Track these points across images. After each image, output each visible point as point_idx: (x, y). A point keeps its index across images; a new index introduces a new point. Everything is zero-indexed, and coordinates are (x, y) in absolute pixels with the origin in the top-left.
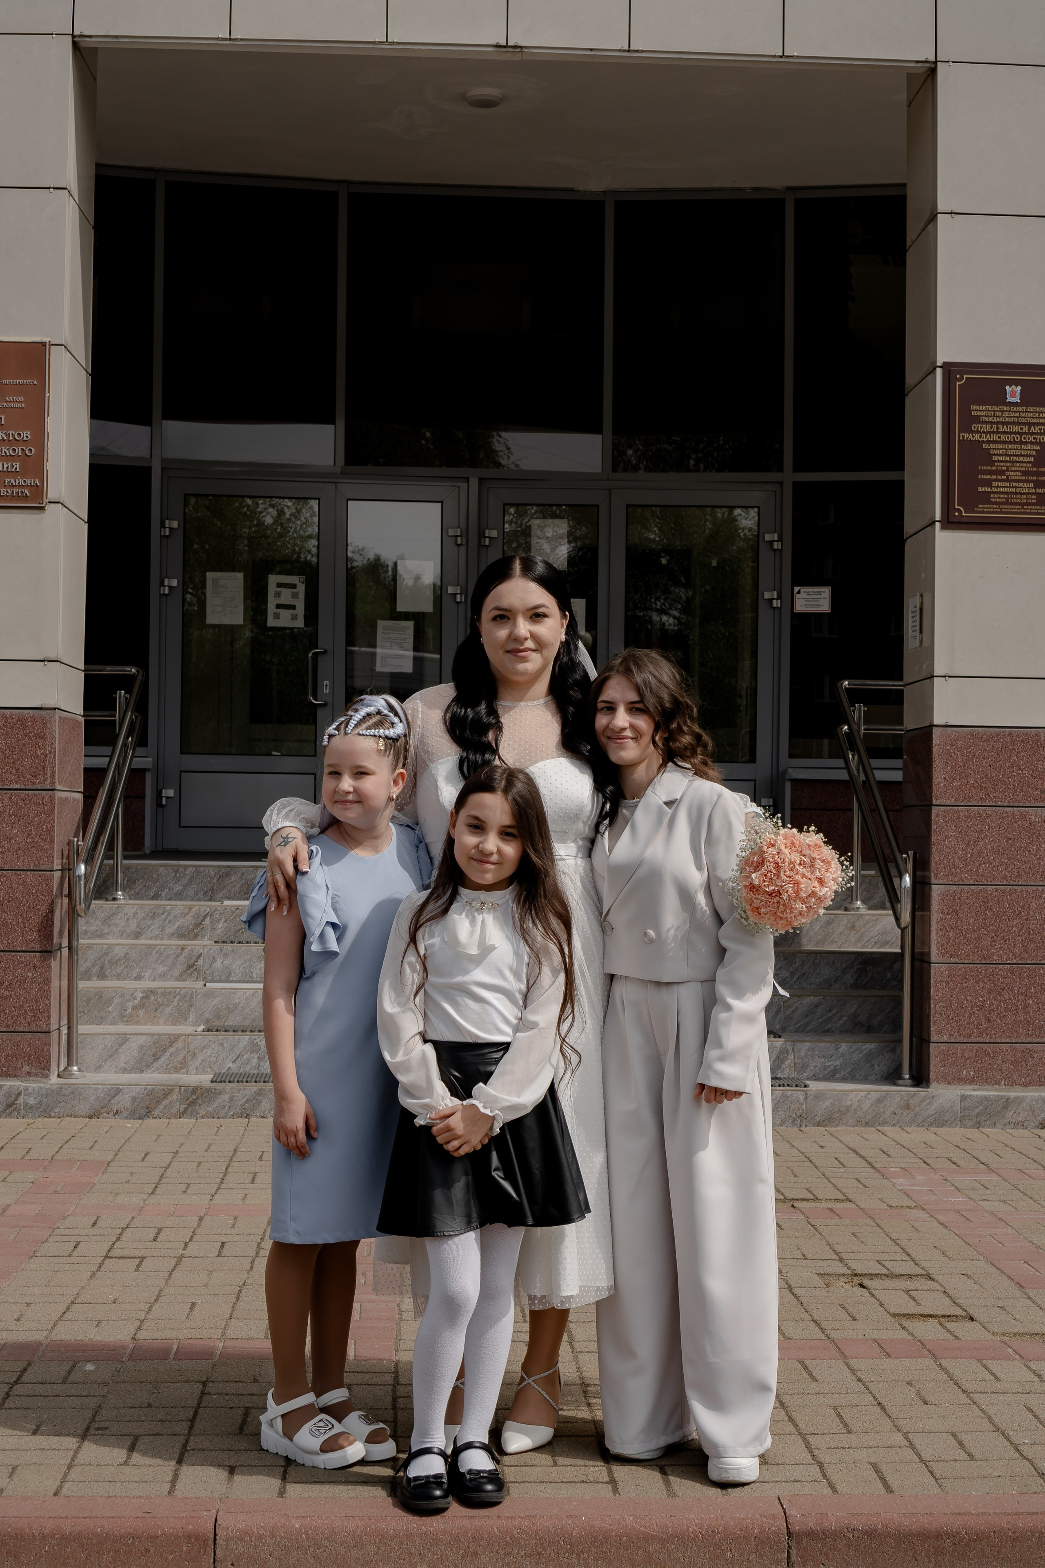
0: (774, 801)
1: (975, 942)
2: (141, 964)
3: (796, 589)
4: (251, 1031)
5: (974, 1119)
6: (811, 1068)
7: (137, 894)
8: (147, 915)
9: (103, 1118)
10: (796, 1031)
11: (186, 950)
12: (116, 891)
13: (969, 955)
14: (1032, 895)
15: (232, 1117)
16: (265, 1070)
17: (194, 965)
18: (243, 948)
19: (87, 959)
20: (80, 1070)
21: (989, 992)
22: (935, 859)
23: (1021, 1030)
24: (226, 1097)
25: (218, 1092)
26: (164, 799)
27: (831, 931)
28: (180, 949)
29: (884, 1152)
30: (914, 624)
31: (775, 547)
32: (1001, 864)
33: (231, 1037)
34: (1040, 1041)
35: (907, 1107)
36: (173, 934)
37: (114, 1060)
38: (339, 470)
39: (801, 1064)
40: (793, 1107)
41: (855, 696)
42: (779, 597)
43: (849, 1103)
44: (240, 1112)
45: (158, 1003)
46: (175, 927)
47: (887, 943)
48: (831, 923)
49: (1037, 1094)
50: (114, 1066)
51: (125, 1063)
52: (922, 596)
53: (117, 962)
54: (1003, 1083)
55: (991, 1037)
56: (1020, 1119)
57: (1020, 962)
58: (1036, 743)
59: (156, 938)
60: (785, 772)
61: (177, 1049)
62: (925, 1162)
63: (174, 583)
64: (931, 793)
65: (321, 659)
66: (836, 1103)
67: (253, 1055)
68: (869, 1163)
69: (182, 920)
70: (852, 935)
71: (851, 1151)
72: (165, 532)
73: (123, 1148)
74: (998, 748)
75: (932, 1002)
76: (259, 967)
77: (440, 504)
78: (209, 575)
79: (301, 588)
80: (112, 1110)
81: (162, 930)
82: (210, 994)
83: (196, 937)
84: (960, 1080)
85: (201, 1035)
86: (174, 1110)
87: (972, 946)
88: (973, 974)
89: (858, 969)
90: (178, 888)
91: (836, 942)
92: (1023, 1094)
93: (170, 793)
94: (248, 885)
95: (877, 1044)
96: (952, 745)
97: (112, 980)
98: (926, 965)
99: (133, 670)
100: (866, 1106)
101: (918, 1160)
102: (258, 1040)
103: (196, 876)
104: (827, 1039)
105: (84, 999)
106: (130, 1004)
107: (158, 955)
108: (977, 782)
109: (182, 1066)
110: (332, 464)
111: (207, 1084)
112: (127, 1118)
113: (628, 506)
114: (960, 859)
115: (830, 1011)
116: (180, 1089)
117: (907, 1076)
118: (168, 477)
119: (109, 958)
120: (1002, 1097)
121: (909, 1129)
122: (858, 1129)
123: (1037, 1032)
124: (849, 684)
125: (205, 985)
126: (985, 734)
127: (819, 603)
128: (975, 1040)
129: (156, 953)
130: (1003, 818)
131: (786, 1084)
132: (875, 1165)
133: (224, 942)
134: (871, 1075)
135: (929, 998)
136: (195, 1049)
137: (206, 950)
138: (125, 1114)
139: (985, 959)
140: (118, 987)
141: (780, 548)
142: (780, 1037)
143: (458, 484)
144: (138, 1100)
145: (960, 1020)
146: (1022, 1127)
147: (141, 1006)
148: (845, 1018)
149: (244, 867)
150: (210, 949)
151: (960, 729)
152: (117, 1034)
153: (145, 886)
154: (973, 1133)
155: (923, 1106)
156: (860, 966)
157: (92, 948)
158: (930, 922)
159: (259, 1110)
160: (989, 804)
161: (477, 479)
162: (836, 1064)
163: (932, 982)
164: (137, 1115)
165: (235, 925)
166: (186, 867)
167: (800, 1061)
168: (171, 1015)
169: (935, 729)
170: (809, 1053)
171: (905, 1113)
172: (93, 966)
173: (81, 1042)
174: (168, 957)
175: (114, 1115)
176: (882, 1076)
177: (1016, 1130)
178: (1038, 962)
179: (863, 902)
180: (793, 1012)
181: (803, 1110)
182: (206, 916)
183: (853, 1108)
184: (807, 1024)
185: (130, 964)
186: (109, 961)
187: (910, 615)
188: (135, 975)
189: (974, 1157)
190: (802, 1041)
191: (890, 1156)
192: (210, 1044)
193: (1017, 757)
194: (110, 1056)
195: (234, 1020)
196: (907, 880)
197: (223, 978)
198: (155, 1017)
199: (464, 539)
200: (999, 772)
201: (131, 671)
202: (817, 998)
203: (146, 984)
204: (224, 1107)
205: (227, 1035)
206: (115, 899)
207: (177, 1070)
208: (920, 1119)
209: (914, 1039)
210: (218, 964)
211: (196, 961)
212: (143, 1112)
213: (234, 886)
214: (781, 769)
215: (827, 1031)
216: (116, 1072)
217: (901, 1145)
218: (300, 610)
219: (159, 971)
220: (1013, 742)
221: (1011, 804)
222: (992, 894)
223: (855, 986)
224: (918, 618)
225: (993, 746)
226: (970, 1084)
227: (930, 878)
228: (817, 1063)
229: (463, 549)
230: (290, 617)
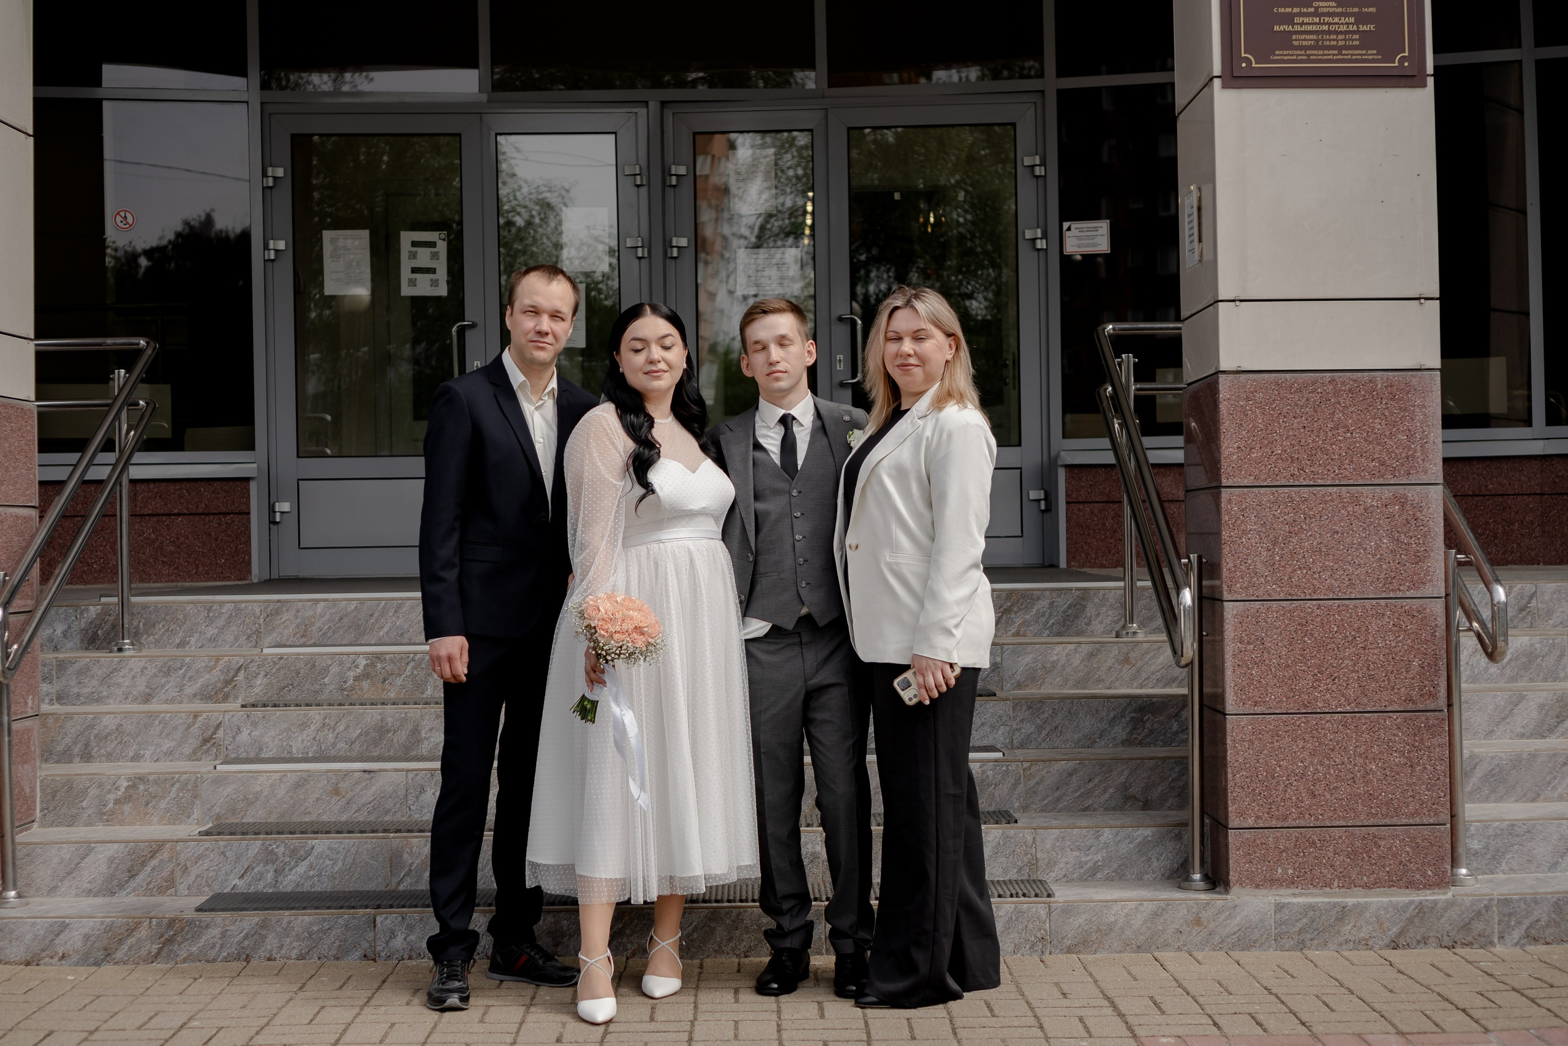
0: (1046, 494)
1: (1290, 682)
2: (139, 739)
3: (1066, 225)
4: (267, 834)
5: (1296, 937)
6: (1061, 865)
7: (158, 641)
8: (160, 671)
9: (45, 964)
10: (1043, 811)
11: (200, 719)
12: (123, 639)
13: (1281, 701)
14: (1371, 613)
15: (226, 960)
16: (285, 887)
17: (211, 738)
18: (278, 713)
19: (66, 734)
20: (19, 896)
21: (1312, 755)
22: (1228, 564)
23: (1360, 808)
24: (216, 932)
25: (202, 924)
26: (278, 515)
27: (1096, 666)
28: (191, 717)
29: (1155, 1003)
30: (1191, 232)
31: (1037, 173)
32: (1324, 569)
33: (236, 844)
34: (1389, 823)
35: (1198, 922)
36: (195, 695)
37: (74, 878)
38: (484, 97)
39: (1046, 861)
40: (1031, 926)
41: (1121, 343)
42: (1045, 236)
43: (1112, 919)
44: (236, 952)
45: (150, 794)
46: (198, 685)
47: (1174, 680)
48: (1096, 655)
49: (1385, 900)
50: (74, 887)
51: (89, 882)
52: (1200, 189)
53: (106, 737)
54: (1336, 884)
55: (1317, 819)
56: (1362, 935)
57: (1356, 710)
58: (1371, 393)
59: (172, 701)
60: (1058, 456)
61: (162, 861)
62: (1215, 1024)
63: (281, 245)
64: (1219, 469)
65: (469, 335)
66: (1095, 918)
67: (268, 867)
68: (1130, 1029)
69: (207, 676)
70: (1125, 670)
71: (1106, 1003)
72: (267, 183)
73: (21, 1025)
74: (1315, 402)
75: (1229, 770)
76: (300, 738)
77: (613, 136)
78: (327, 235)
79: (442, 247)
80: (56, 953)
81: (181, 690)
82: (220, 781)
83: (226, 698)
84: (1273, 882)
85: (194, 840)
86: (143, 952)
87: (1286, 689)
88: (1288, 728)
89: (1132, 718)
90: (211, 632)
91: (1103, 680)
92: (1366, 900)
93: (285, 506)
94: (306, 625)
95: (1154, 829)
96: (1248, 399)
97: (100, 762)
98: (1219, 717)
99: (142, 342)
100: (1138, 922)
101: (1206, 1020)
102: (274, 846)
103: (236, 616)
104: (1084, 822)
105: (48, 791)
106: (111, 797)
107: (162, 726)
108: (1285, 451)
109: (169, 885)
110: (477, 91)
111: (191, 914)
112: (77, 964)
113: (849, 129)
114: (1264, 563)
115: (1090, 780)
116: (150, 922)
117: (1197, 876)
118: (270, 114)
119: (96, 732)
120: (1335, 905)
121: (1200, 956)
122: (1126, 956)
123: (1384, 811)
124: (1114, 329)
125: (215, 768)
126: (1295, 382)
127: (1095, 241)
128: (1294, 824)
129: (160, 723)
130: (1326, 502)
131: (1020, 893)
132: (1140, 1032)
133: (253, 706)
134: (1147, 873)
135: (1225, 765)
136: (186, 860)
137: (227, 717)
138: (74, 960)
139: (1306, 707)
140: (94, 774)
141: (1043, 174)
142: (1016, 822)
143: (636, 110)
144: (92, 938)
145: (1271, 795)
146: (1364, 947)
147: (127, 798)
148: (1111, 790)
149: (300, 601)
150: (233, 716)
151: (1259, 375)
152: (77, 842)
153: (168, 630)
154: (1292, 959)
155: (1221, 920)
156: (1134, 715)
157: (72, 719)
158: (1223, 655)
159: (263, 949)
160: (1304, 483)
161: (659, 103)
162: (1096, 859)
163: (1228, 742)
164: (92, 959)
165: (279, 681)
166: (222, 604)
167: (1044, 856)
168: (168, 810)
169: (1222, 378)
170: (1058, 844)
171: (1194, 932)
172: (75, 743)
173: (28, 855)
174: (175, 728)
175: (60, 960)
176: (1163, 875)
177: (1356, 952)
178: (1383, 709)
179: (1142, 625)
180: (1038, 783)
181: (1045, 931)
182: (239, 669)
183: (1118, 927)
184: (1058, 800)
185: (125, 739)
186: (96, 736)
187: (1187, 220)
188: (131, 754)
189: (1291, 1011)
190: (1046, 828)
191: (1163, 1012)
192: (207, 853)
193: (1344, 414)
194: (69, 873)
195: (255, 815)
196: (1187, 597)
197: (252, 755)
198: (146, 814)
199: (644, 178)
200: (1318, 436)
201: (138, 344)
202: (1071, 763)
203: (145, 767)
204: (214, 946)
205: (231, 840)
206: (120, 650)
207: (161, 891)
208: (1217, 939)
209: (1207, 821)
210: (244, 736)
211: (214, 733)
212: (100, 955)
213: (286, 628)
214: (1053, 454)
215: (1087, 809)
216: (77, 895)
217: (1184, 989)
218: (442, 274)
219: (165, 748)
220: (1337, 393)
221: (1337, 482)
222: (1312, 612)
223: (1128, 742)
224: (1195, 223)
225: (1308, 400)
226: (1288, 887)
227: (1221, 592)
228: (1068, 859)
229: (644, 191)
230: (429, 283)
